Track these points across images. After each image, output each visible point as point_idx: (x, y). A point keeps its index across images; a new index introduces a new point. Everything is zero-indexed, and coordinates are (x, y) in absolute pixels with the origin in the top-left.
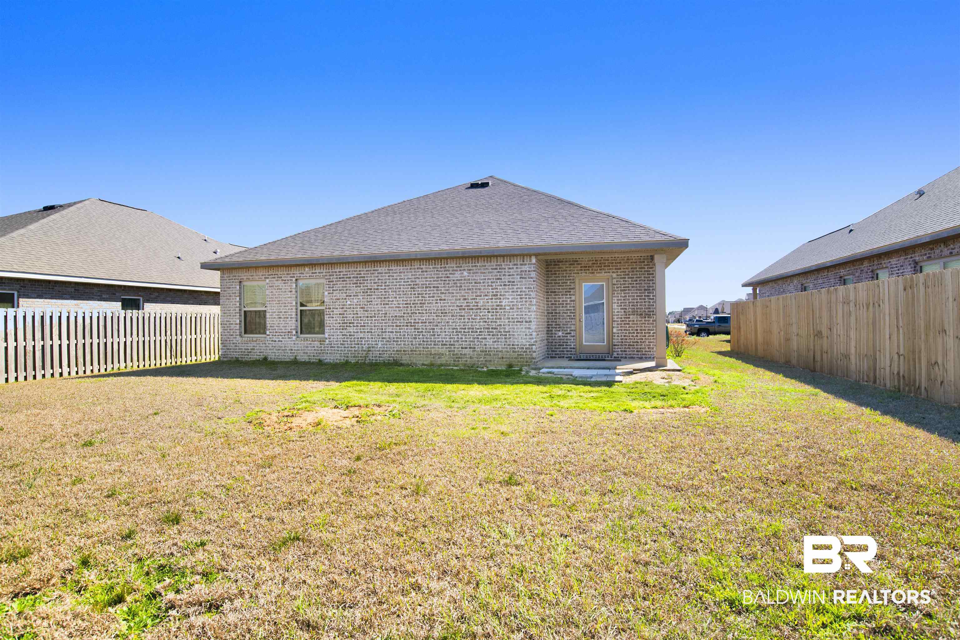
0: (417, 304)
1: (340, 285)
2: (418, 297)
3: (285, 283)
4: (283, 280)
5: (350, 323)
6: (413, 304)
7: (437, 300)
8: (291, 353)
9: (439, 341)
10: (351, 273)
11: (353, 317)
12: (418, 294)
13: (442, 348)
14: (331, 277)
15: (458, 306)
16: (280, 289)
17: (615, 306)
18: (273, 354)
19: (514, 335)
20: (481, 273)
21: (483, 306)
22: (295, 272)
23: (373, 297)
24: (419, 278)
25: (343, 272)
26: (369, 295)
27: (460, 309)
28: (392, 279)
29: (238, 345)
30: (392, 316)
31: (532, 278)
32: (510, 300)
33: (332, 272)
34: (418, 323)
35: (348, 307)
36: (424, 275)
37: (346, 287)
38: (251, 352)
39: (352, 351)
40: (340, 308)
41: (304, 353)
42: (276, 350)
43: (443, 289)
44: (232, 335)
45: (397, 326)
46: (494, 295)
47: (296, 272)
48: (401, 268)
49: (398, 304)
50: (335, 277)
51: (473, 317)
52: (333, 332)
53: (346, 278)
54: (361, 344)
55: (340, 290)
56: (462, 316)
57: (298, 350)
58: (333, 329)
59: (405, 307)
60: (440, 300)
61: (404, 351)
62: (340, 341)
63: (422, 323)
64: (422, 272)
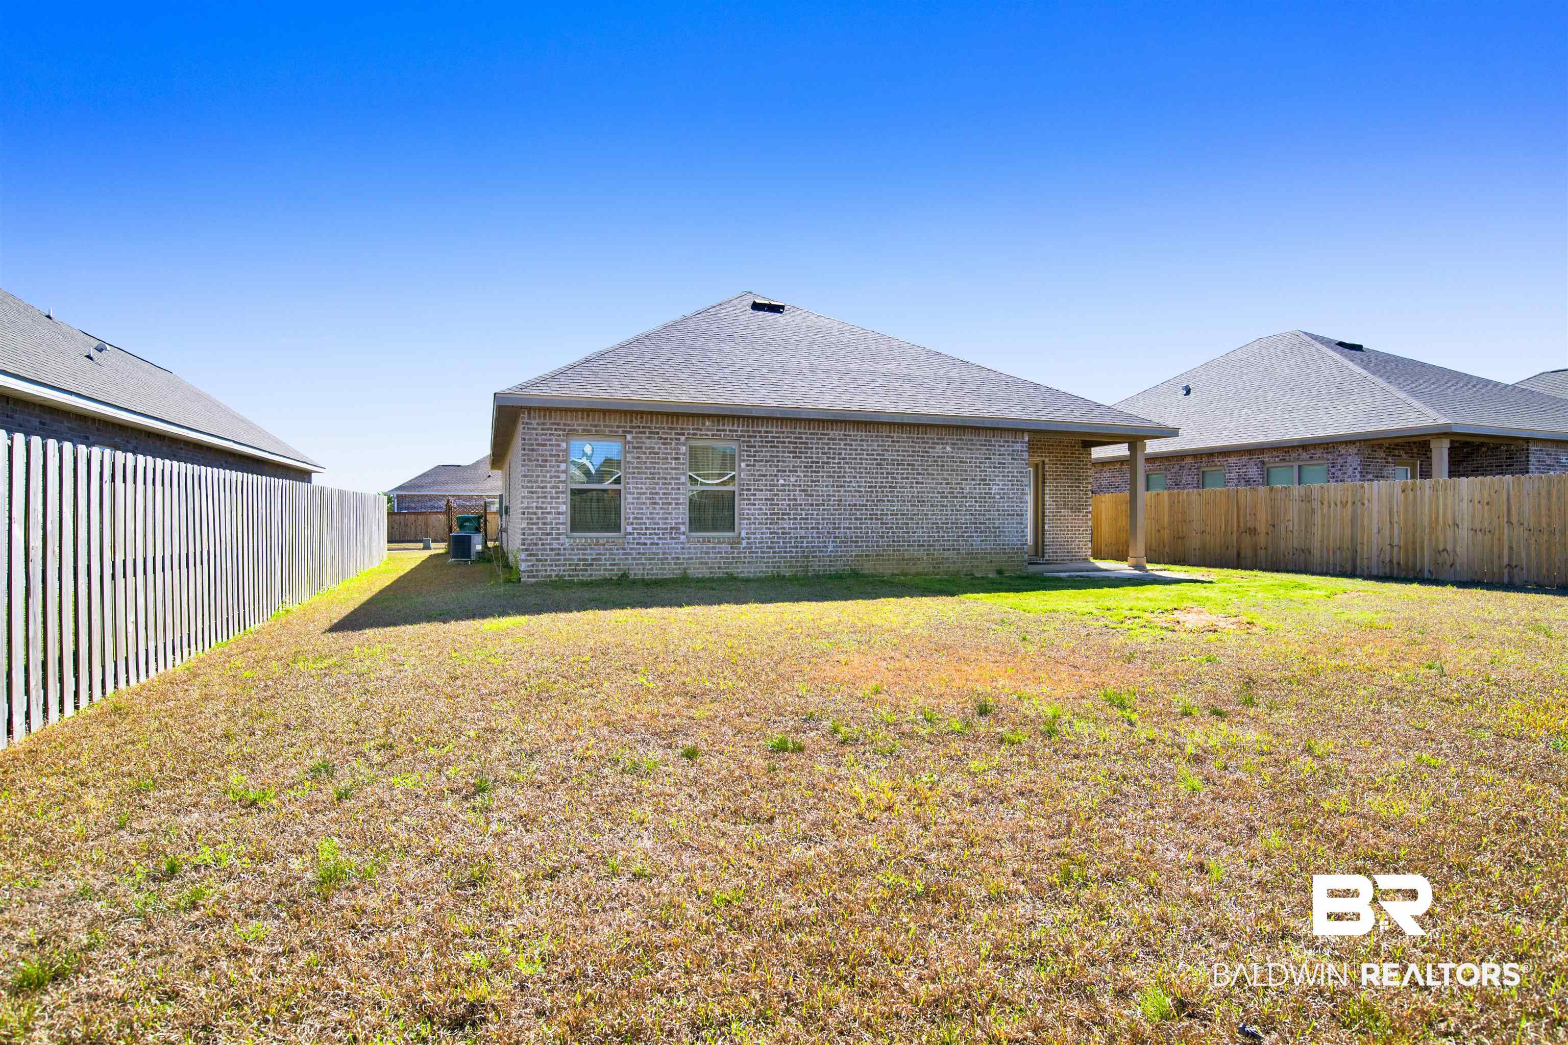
0: (886, 487)
1: (766, 453)
2: (887, 478)
3: (664, 444)
4: (661, 438)
5: (783, 514)
6: (880, 487)
7: (912, 483)
8: (675, 564)
9: (914, 541)
10: (785, 435)
11: (789, 505)
12: (887, 473)
13: (918, 550)
14: (752, 440)
15: (939, 493)
16: (655, 453)
17: (1047, 497)
18: (641, 567)
19: (1004, 532)
20: (968, 449)
21: (969, 493)
22: (685, 426)
23: (821, 474)
24: (888, 451)
25: (772, 432)
26: (815, 472)
27: (942, 497)
28: (851, 450)
29: (562, 552)
30: (849, 505)
31: (1024, 460)
32: (1001, 487)
33: (754, 432)
34: (887, 515)
35: (780, 488)
36: (895, 446)
37: (777, 456)
38: (592, 565)
39: (785, 557)
40: (767, 490)
41: (702, 563)
42: (646, 559)
43: (920, 468)
44: (548, 534)
45: (856, 519)
46: (982, 480)
47: (690, 427)
48: (863, 434)
49: (859, 486)
50: (758, 439)
51: (958, 507)
52: (755, 529)
53: (778, 442)
54: (801, 547)
55: (767, 461)
56: (943, 506)
57: (691, 559)
58: (755, 523)
59: (868, 492)
60: (917, 483)
61: (867, 556)
62: (767, 543)
63: (892, 515)
64: (893, 442)
